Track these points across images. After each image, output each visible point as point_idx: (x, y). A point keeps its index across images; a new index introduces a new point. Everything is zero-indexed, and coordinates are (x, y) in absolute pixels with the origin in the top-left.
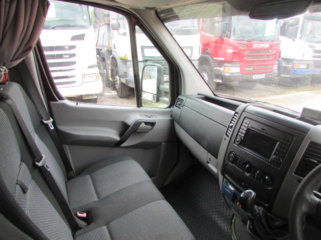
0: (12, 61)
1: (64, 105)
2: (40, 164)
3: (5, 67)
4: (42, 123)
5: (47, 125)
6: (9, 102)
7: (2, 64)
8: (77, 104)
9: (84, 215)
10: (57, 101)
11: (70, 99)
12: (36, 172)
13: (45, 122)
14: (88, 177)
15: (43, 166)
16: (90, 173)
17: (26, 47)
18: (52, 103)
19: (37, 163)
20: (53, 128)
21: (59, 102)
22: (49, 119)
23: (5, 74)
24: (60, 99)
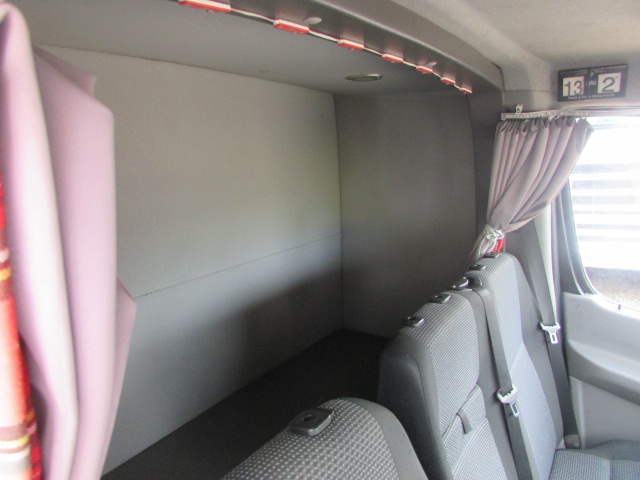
0: (511, 223)
1: (590, 305)
2: (504, 399)
3: (500, 232)
4: (539, 327)
5: (545, 334)
6: (485, 293)
7: (497, 226)
8: (619, 307)
10: (578, 293)
12: (496, 408)
13: (544, 328)
14: (606, 463)
15: (508, 404)
16: (613, 458)
17: (539, 202)
18: (568, 295)
19: (500, 396)
20: (556, 342)
21: (583, 296)
22: (553, 324)
23: (499, 241)
24: (585, 292)
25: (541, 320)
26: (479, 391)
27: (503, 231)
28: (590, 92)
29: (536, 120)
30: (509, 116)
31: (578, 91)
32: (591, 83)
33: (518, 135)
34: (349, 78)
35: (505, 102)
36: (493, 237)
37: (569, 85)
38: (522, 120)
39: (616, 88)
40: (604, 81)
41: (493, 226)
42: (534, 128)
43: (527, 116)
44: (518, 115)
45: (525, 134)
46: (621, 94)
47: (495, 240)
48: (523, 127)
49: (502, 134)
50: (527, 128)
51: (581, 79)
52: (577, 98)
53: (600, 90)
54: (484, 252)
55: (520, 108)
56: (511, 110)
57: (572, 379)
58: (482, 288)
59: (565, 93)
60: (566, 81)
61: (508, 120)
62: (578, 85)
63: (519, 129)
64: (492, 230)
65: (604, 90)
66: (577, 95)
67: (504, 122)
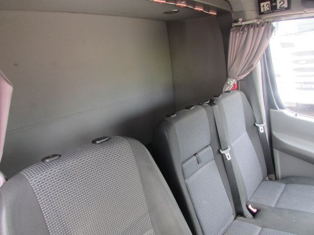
0: (239, 76)
1: (282, 114)
2: (223, 152)
3: (234, 80)
4: (255, 125)
7: (232, 77)
8: (296, 115)
9: (255, 211)
10: (277, 109)
11: (291, 109)
12: (219, 156)
13: (257, 125)
14: (283, 186)
15: (225, 154)
16: (286, 184)
18: (272, 110)
19: (221, 151)
20: (263, 132)
21: (279, 110)
22: (262, 123)
23: (234, 85)
24: (280, 108)
25: (255, 121)
26: (210, 148)
27: (235, 80)
28: (273, 9)
29: (248, 25)
30: (235, 24)
31: (268, 9)
32: (274, 4)
33: (238, 34)
34: (165, 13)
35: (234, 17)
36: (230, 83)
37: (263, 6)
38: (241, 26)
39: (286, 5)
40: (280, 3)
41: (230, 78)
42: (246, 29)
43: (244, 23)
44: (239, 24)
45: (242, 32)
46: (288, 8)
47: (232, 84)
48: (241, 29)
49: (231, 33)
50: (243, 30)
51: (269, 2)
52: (268, 12)
53: (278, 8)
54: (227, 90)
55: (241, 20)
56: (237, 21)
57: (274, 150)
58: (215, 104)
59: (262, 11)
60: (262, 4)
61: (235, 26)
62: (268, 6)
63: (239, 30)
64: (230, 80)
65: (280, 7)
66: (268, 11)
67: (233, 27)
